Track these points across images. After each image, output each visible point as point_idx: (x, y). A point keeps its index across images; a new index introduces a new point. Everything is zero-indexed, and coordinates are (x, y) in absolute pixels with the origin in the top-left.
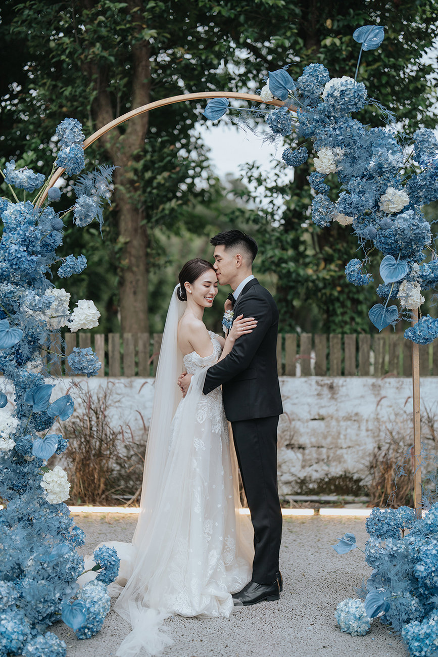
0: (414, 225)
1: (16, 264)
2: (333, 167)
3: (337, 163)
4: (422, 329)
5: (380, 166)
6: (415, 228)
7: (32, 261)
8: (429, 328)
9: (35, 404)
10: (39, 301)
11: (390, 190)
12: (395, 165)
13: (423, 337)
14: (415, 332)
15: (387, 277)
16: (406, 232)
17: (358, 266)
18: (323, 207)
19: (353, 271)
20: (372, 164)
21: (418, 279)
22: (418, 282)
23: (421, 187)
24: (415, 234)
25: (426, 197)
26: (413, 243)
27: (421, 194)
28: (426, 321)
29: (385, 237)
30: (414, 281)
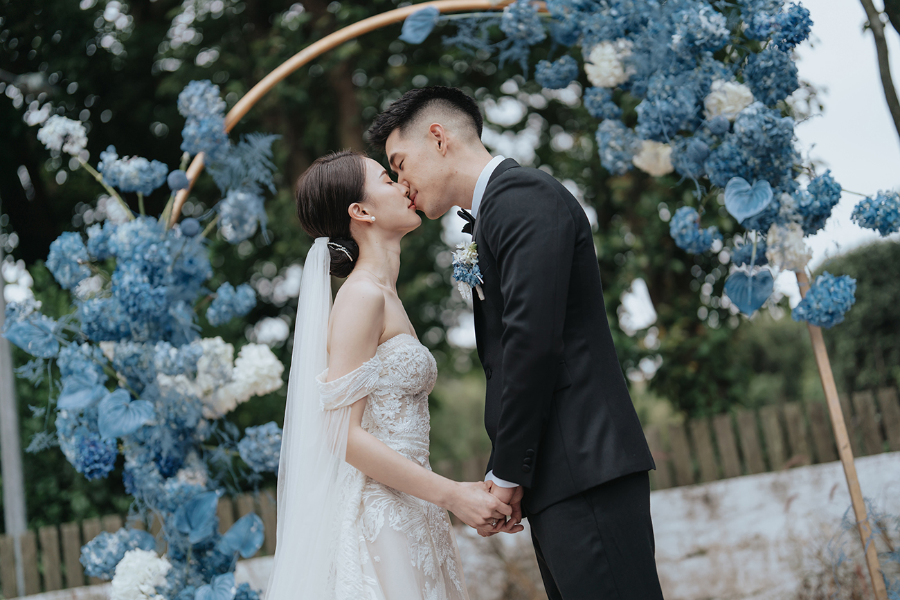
0: (767, 122)
1: (134, 305)
2: (618, 72)
3: (625, 63)
4: (819, 296)
5: (690, 38)
6: (769, 126)
7: (160, 296)
8: (830, 294)
9: (192, 528)
10: (178, 356)
11: (716, 85)
12: (715, 32)
13: (824, 310)
14: (809, 307)
15: (739, 211)
16: (756, 136)
17: (690, 218)
18: (616, 139)
19: (685, 227)
20: (677, 38)
21: (795, 217)
22: (796, 222)
23: (766, 72)
24: (772, 137)
25: (778, 86)
26: (772, 155)
27: (769, 82)
28: (823, 283)
29: (724, 159)
30: (788, 221)
